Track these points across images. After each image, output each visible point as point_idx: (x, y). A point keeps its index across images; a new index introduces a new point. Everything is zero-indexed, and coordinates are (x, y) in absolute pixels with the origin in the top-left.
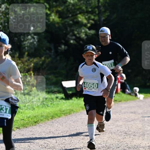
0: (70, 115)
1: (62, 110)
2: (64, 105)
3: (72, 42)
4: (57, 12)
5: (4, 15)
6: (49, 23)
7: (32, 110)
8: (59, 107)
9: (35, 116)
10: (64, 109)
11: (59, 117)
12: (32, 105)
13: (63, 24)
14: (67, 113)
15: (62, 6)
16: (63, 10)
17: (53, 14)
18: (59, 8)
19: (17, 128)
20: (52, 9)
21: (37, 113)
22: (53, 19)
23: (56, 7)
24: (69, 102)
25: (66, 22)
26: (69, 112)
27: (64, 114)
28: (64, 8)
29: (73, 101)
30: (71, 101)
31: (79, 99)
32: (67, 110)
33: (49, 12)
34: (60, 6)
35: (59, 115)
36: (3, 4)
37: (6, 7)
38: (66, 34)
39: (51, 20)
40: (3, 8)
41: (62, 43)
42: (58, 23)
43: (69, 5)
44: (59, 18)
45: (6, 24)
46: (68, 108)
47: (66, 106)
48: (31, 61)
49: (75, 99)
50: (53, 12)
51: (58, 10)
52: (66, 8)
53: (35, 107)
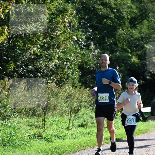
0: (147, 133)
1: (140, 130)
2: (142, 126)
3: (148, 77)
4: (137, 55)
5: (97, 58)
6: (131, 63)
7: (118, 130)
8: (138, 127)
9: (120, 134)
10: (142, 129)
11: (138, 135)
12: (117, 126)
13: (141, 64)
14: (144, 132)
15: (140, 51)
16: (141, 53)
17: (134, 57)
18: (139, 52)
19: (106, 143)
20: (133, 53)
21: (121, 131)
22: (134, 61)
23: (136, 51)
24: (146, 124)
25: (144, 62)
26: (146, 131)
27: (142, 133)
28: (142, 52)
29: (149, 123)
30: (147, 123)
31: (153, 122)
32: (144, 129)
33: (131, 56)
34: (139, 50)
35: (138, 133)
36: (96, 50)
37: (99, 52)
38: (144, 72)
39: (132, 61)
40: (96, 53)
41: (141, 78)
42: (137, 63)
43: (146, 50)
44: (138, 59)
45: (98, 65)
46: (145, 128)
47: (143, 127)
48: (117, 93)
49: (151, 121)
50: (134, 55)
51: (137, 53)
52: (144, 52)
53: (119, 127)
